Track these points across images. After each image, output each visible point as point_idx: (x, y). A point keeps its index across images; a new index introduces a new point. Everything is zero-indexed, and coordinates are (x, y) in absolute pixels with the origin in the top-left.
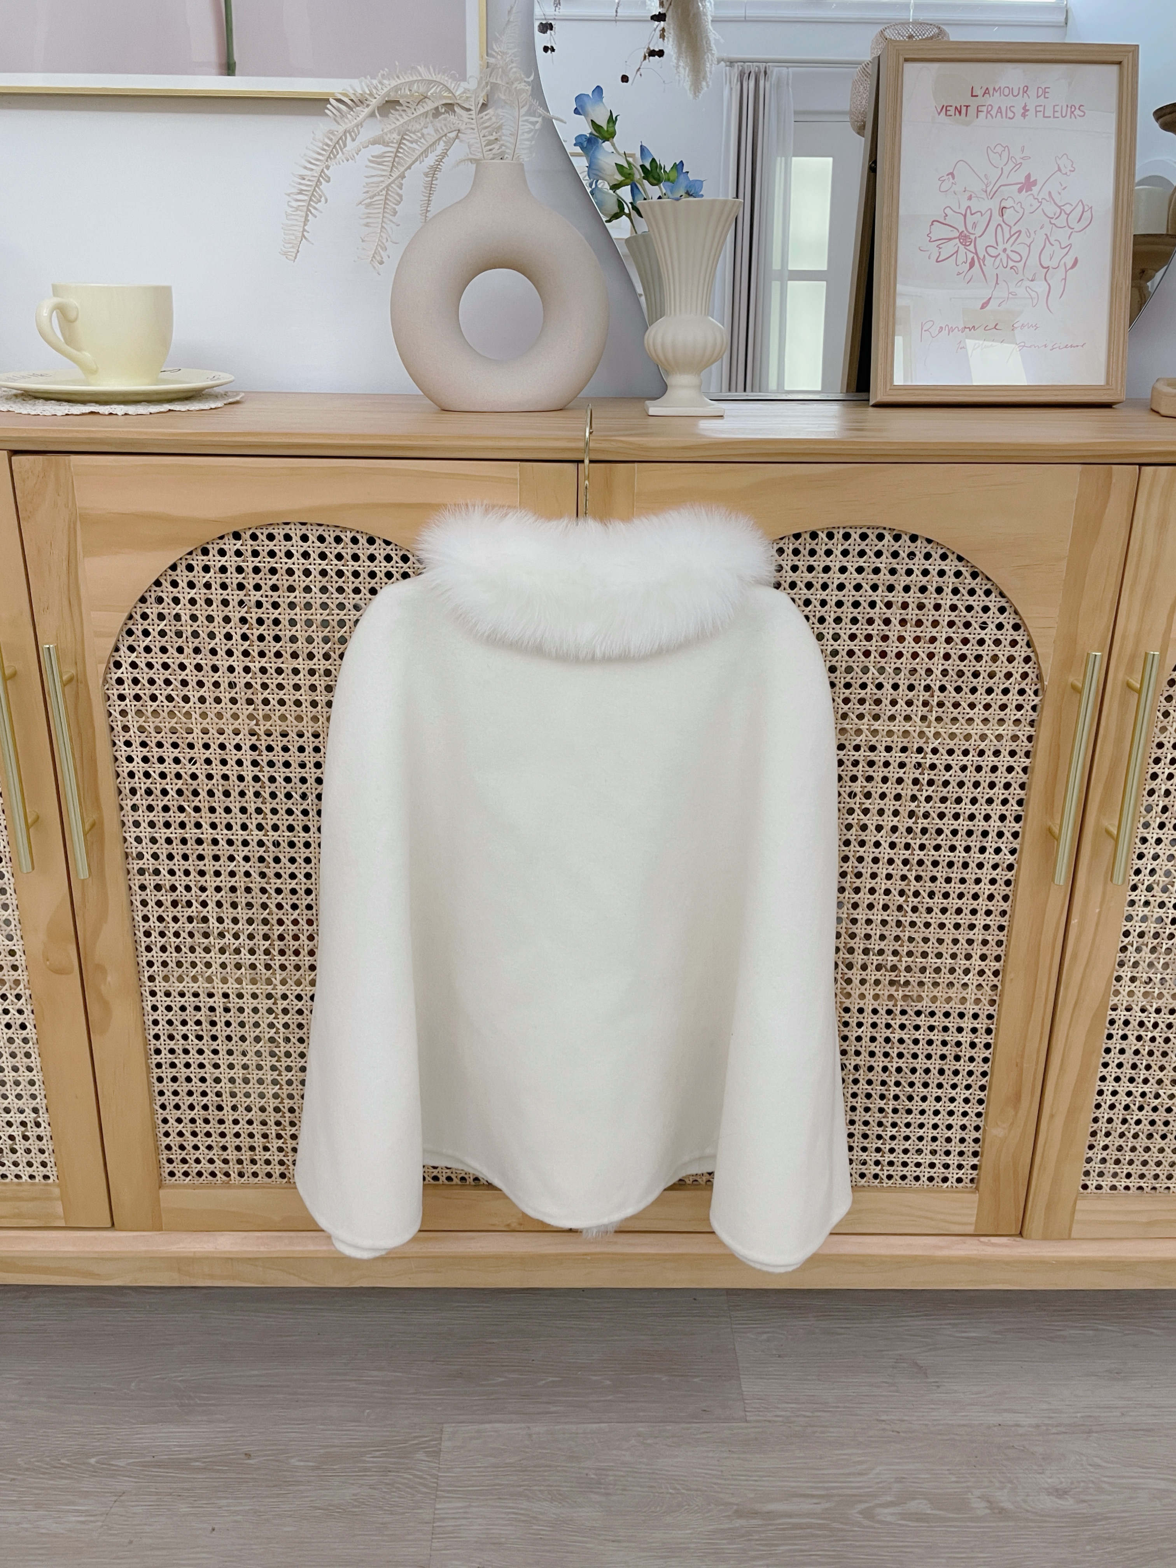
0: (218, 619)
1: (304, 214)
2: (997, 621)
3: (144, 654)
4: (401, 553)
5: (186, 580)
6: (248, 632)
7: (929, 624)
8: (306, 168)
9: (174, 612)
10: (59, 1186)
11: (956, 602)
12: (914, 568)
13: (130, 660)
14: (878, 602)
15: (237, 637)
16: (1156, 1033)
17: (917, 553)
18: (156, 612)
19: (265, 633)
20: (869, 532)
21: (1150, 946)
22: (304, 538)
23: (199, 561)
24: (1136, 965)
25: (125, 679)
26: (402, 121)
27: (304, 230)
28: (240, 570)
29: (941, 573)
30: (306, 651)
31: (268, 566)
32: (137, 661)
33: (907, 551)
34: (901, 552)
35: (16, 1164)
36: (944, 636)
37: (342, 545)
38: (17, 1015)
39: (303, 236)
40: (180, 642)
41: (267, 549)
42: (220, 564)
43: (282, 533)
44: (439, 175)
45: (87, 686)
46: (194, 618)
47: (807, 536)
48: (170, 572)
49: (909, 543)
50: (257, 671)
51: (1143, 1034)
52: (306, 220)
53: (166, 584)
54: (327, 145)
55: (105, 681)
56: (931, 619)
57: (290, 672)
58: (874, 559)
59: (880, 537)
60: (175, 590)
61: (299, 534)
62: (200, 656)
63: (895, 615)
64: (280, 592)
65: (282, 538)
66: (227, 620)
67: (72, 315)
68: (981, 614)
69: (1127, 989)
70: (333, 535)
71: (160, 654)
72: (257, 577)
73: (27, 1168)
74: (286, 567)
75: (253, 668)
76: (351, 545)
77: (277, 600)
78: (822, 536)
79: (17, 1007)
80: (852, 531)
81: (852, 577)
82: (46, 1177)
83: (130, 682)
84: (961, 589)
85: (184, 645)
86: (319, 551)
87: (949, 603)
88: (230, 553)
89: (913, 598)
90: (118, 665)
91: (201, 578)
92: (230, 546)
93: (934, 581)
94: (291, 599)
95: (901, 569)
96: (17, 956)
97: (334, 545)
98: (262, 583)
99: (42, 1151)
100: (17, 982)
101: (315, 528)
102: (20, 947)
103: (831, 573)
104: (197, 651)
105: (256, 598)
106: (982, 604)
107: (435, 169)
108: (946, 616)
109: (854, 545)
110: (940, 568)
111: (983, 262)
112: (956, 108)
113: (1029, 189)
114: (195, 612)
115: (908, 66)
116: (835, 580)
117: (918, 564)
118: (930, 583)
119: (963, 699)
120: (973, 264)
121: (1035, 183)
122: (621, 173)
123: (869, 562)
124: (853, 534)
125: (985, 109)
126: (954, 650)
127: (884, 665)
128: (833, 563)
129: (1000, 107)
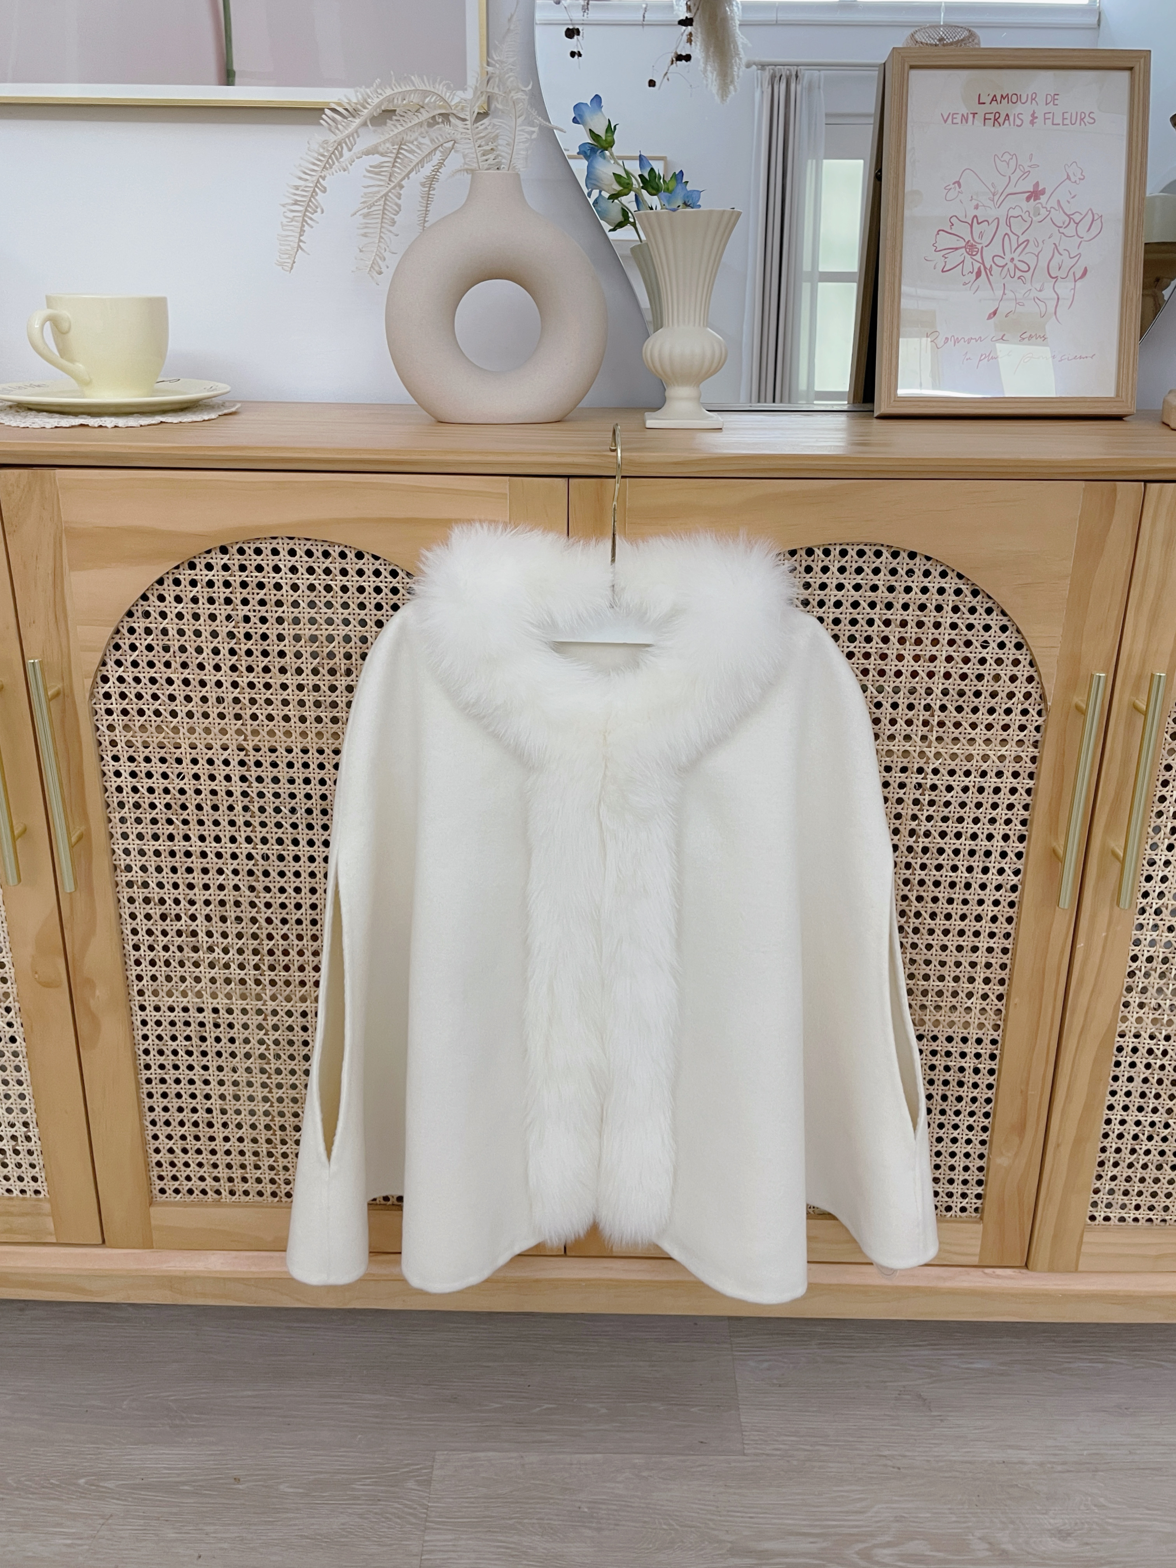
0: (206, 634)
1: (299, 225)
2: (999, 640)
3: (131, 669)
4: (390, 568)
5: (173, 594)
6: (236, 647)
7: (929, 642)
8: (300, 178)
9: (161, 627)
10: (50, 1201)
11: (957, 621)
12: (913, 585)
13: (117, 675)
14: (877, 620)
15: (224, 652)
16: (1166, 1061)
17: (916, 570)
18: (143, 626)
19: (253, 648)
20: (866, 549)
21: (1159, 971)
22: (292, 553)
23: (185, 575)
24: (1144, 990)
25: (112, 693)
26: (396, 131)
27: (300, 241)
28: (227, 584)
29: (941, 591)
30: (295, 667)
31: (256, 581)
32: (125, 675)
33: (906, 568)
34: (899, 569)
35: (7, 1178)
36: (945, 655)
37: (330, 560)
38: (7, 1028)
39: (299, 246)
40: (168, 656)
41: (255, 564)
42: (207, 579)
43: (270, 547)
44: (436, 185)
45: (74, 703)
46: (181, 633)
47: (803, 553)
48: (157, 586)
49: (907, 560)
50: (245, 686)
51: (1152, 1062)
52: (302, 231)
53: (153, 599)
54: (323, 156)
55: (92, 696)
56: (931, 637)
57: (278, 687)
58: (871, 576)
59: (878, 554)
60: (162, 604)
61: (287, 548)
62: (187, 671)
63: (893, 633)
64: (268, 607)
65: (269, 553)
66: (214, 634)
67: (65, 326)
68: (982, 632)
69: (1135, 1016)
70: (321, 550)
71: (147, 669)
72: (245, 591)
73: (18, 1183)
74: (273, 582)
75: (240, 683)
76: (339, 560)
77: (265, 614)
78: (819, 552)
79: (7, 1020)
80: (849, 548)
81: (849, 594)
82: (36, 1192)
83: (117, 696)
84: (961, 607)
85: (172, 660)
86: (307, 565)
87: (949, 621)
88: (217, 567)
89: (912, 615)
90: (105, 679)
91: (188, 592)
92: (218, 560)
93: (933, 599)
94: (279, 614)
95: (900, 587)
97: (322, 559)
98: (249, 597)
100: (6, 995)
101: (303, 542)
103: (827, 590)
104: (184, 665)
105: (244, 613)
106: (983, 623)
107: (432, 180)
108: (946, 635)
109: (852, 561)
110: (940, 585)
111: (989, 271)
112: (963, 115)
113: (1037, 198)
114: (183, 627)
115: (914, 73)
116: (832, 597)
117: (917, 581)
118: (930, 601)
119: (964, 719)
120: (979, 274)
121: (1043, 192)
122: (619, 183)
123: (867, 579)
124: (849, 550)
125: (992, 116)
126: (954, 670)
127: (883, 684)
128: (830, 580)
129: (1007, 115)
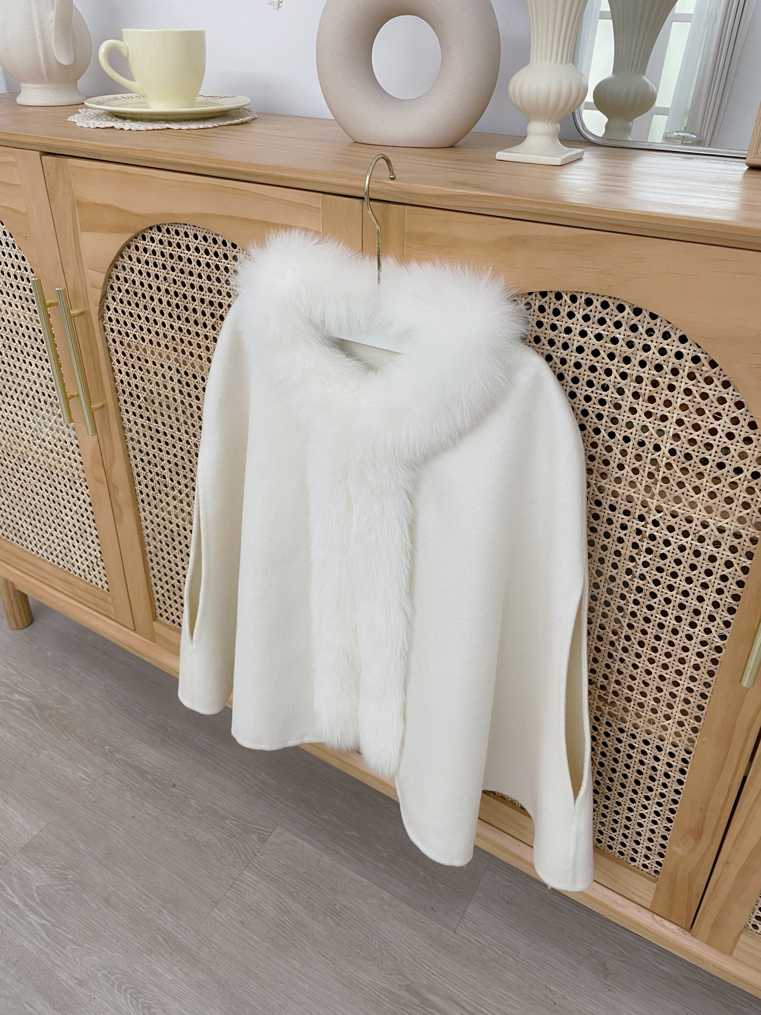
0: (154, 288)
7: (661, 402)
11: (691, 387)
12: (652, 345)
14: (614, 371)
15: (165, 303)
19: (179, 303)
22: (196, 237)
25: (113, 319)
29: (679, 355)
31: (177, 255)
33: (646, 326)
34: (640, 327)
36: (676, 417)
40: (137, 300)
47: (552, 296)
49: (648, 319)
56: (664, 398)
58: (613, 328)
59: (621, 308)
63: (629, 386)
66: (159, 289)
72: (172, 261)
76: (222, 247)
78: (566, 298)
80: (594, 299)
81: (591, 343)
83: (115, 321)
84: (698, 375)
85: (139, 302)
87: (683, 386)
89: (648, 373)
90: (108, 308)
91: (143, 256)
93: (670, 362)
94: (191, 281)
95: (639, 344)
97: (213, 245)
98: (175, 266)
103: (571, 335)
104: (145, 308)
106: (718, 395)
108: (680, 399)
109: (595, 311)
110: (678, 349)
116: (575, 342)
117: (656, 342)
118: (666, 363)
119: (688, 481)
123: (608, 330)
124: (595, 301)
126: (684, 433)
127: (615, 431)
128: (575, 326)
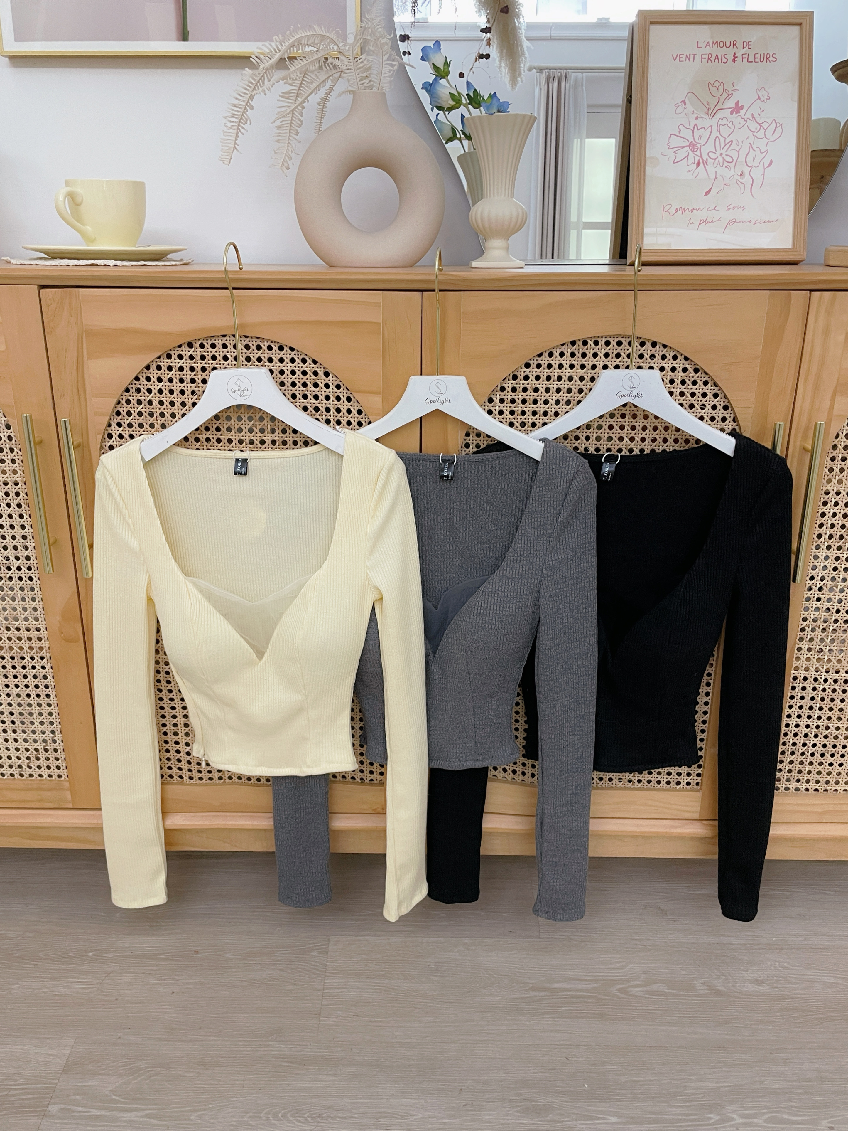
0: (178, 404)
1: (235, 131)
2: (712, 404)
3: (127, 429)
5: (156, 376)
8: (237, 99)
9: (148, 399)
10: (68, 781)
11: (684, 390)
12: (654, 365)
13: (118, 433)
16: (826, 686)
18: (136, 398)
21: (821, 627)
23: (164, 363)
24: (811, 640)
26: (303, 63)
27: (235, 143)
28: (192, 369)
29: (673, 369)
31: (211, 366)
32: (123, 433)
33: (650, 354)
34: (645, 354)
35: (39, 767)
37: (261, 351)
38: (41, 670)
39: (235, 147)
40: (152, 421)
41: (211, 354)
42: (179, 365)
43: (221, 343)
44: (328, 104)
45: (90, 451)
46: (161, 403)
48: (145, 371)
50: (204, 440)
51: (817, 686)
52: (237, 136)
53: (143, 379)
54: (252, 83)
55: (101, 447)
57: (226, 441)
58: (626, 359)
59: (631, 344)
60: (148, 383)
61: (232, 343)
65: (221, 347)
66: (184, 404)
67: (78, 200)
68: (701, 398)
69: (805, 656)
70: (255, 344)
71: (139, 429)
72: (204, 374)
73: (47, 770)
75: (201, 438)
76: (267, 351)
79: (41, 665)
82: (60, 776)
85: (155, 424)
86: (246, 355)
87: (679, 391)
88: (186, 357)
90: (110, 436)
92: (186, 352)
93: (668, 375)
95: (646, 366)
96: (41, 631)
97: (256, 351)
99: (57, 759)
100: (41, 648)
101: (243, 339)
102: (44, 625)
103: (597, 370)
104: (163, 426)
106: (701, 392)
107: (325, 99)
109: (613, 349)
110: (672, 365)
111: (705, 163)
112: (687, 56)
113: (738, 112)
114: (162, 399)
115: (653, 27)
120: (698, 164)
121: (742, 108)
122: (453, 100)
125: (706, 56)
127: (634, 435)
128: (598, 363)
129: (717, 55)
